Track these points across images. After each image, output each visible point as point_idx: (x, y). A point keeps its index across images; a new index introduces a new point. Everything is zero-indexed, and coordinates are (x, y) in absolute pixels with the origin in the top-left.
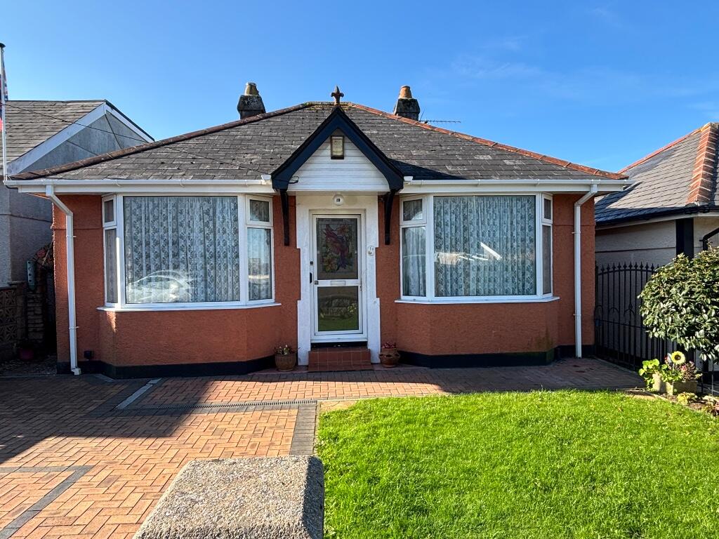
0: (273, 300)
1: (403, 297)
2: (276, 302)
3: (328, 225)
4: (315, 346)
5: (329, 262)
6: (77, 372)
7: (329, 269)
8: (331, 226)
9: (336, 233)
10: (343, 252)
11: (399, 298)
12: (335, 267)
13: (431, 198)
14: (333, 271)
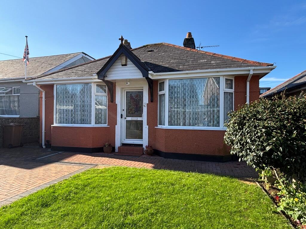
1: (159, 126)
2: (108, 126)
4: (124, 145)
5: (131, 110)
6: (44, 147)
7: (131, 113)
8: (132, 94)
9: (134, 97)
10: (137, 105)
11: (157, 126)
12: (133, 112)
13: (168, 81)
14: (132, 113)
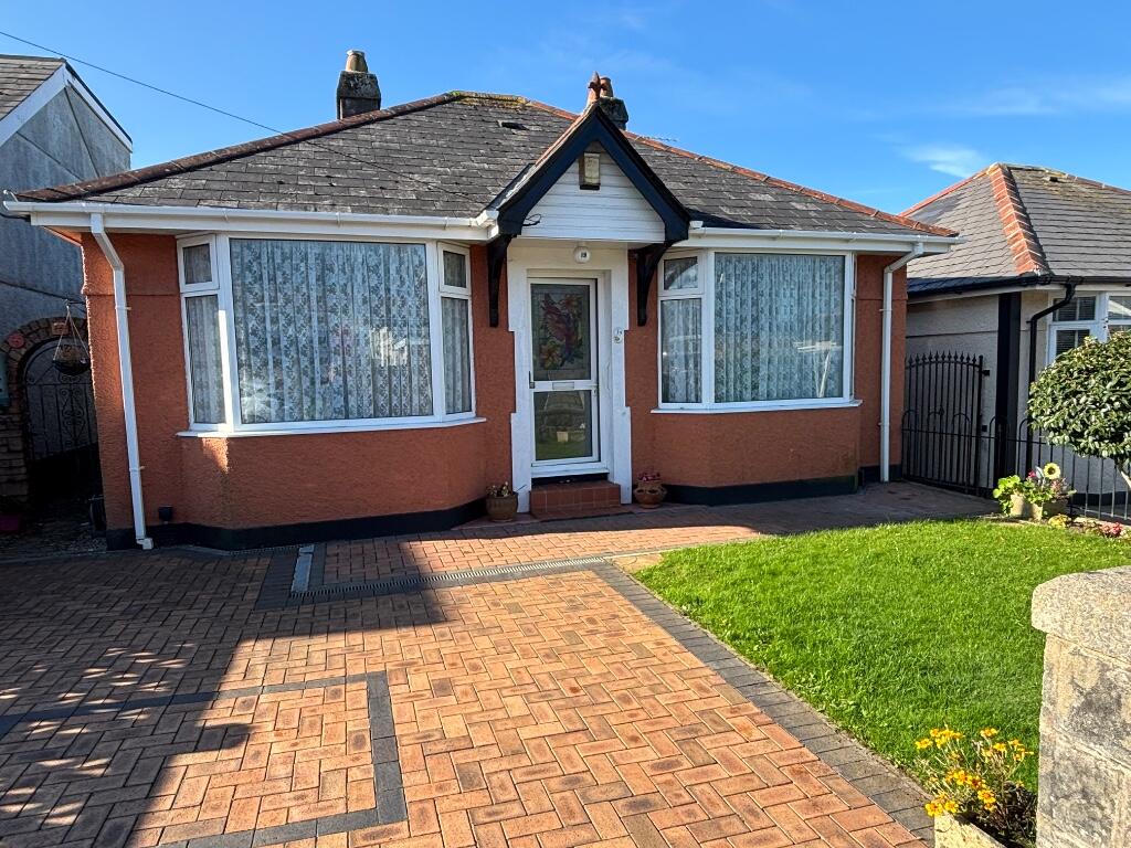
0: (473, 414)
1: (661, 405)
2: (478, 416)
3: (547, 296)
4: (537, 482)
5: (550, 353)
6: (147, 544)
7: (548, 364)
8: (552, 297)
9: (559, 307)
10: (568, 337)
11: (657, 407)
12: (558, 361)
13: (712, 255)
14: (555, 367)
